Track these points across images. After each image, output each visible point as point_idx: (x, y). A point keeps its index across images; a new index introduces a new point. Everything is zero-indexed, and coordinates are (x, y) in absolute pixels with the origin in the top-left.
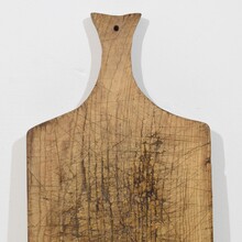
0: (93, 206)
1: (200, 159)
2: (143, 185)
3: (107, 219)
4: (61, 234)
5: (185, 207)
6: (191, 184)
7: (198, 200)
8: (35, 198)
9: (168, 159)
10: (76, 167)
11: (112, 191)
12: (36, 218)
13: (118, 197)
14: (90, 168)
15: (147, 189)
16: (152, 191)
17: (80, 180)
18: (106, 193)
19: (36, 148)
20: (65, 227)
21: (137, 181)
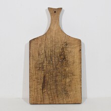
0: (48, 62)
1: (78, 49)
2: (62, 57)
3: (52, 66)
4: (39, 70)
5: (74, 63)
6: (75, 56)
7: (77, 61)
8: (31, 60)
9: (69, 49)
10: (43, 51)
11: (53, 58)
12: (31, 65)
13: (55, 60)
14: (47, 51)
15: (63, 58)
16: (64, 58)
17: (44, 55)
18: (51, 58)
19: (32, 46)
20: (40, 68)
21: (60, 55)
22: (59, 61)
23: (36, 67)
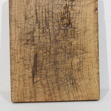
0: (41, 31)
1: (93, 8)
3: (48, 37)
4: (26, 44)
5: (85, 31)
6: (88, 20)
7: (91, 27)
8: (13, 27)
9: (77, 8)
10: (33, 12)
11: (50, 23)
12: (13, 36)
13: (53, 27)
14: (39, 12)
16: (69, 24)
17: (35, 18)
18: (47, 24)
19: (14, 3)
20: (28, 40)
21: (62, 19)
22: (60, 29)
23: (21, 40)
